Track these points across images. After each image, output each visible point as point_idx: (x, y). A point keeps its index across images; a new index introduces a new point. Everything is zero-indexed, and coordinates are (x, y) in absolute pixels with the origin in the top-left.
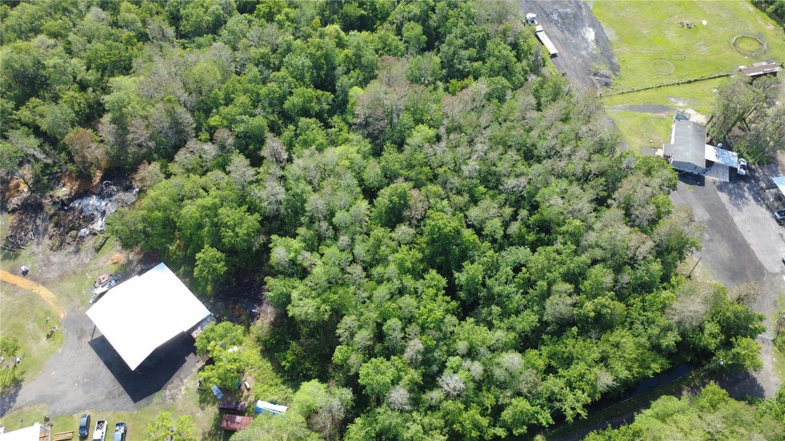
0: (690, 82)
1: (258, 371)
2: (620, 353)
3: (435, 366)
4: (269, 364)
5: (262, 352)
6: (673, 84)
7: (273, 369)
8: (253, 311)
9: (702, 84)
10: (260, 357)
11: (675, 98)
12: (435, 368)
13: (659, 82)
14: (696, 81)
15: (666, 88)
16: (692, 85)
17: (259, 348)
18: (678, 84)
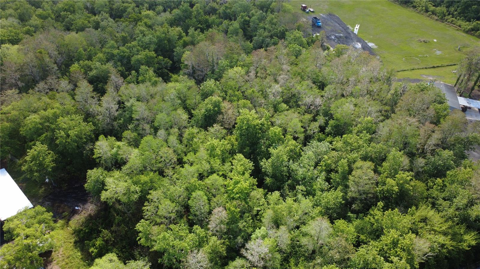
0: (434, 67)
1: (66, 260)
2: (429, 227)
3: (239, 237)
4: (79, 254)
5: (75, 242)
6: (423, 68)
7: (82, 259)
8: (76, 208)
9: (443, 68)
10: (72, 247)
11: (426, 75)
12: (240, 240)
13: (412, 67)
14: (438, 67)
15: (418, 70)
16: (436, 69)
17: (73, 240)
18: (426, 68)
